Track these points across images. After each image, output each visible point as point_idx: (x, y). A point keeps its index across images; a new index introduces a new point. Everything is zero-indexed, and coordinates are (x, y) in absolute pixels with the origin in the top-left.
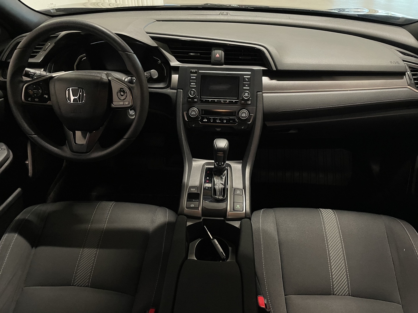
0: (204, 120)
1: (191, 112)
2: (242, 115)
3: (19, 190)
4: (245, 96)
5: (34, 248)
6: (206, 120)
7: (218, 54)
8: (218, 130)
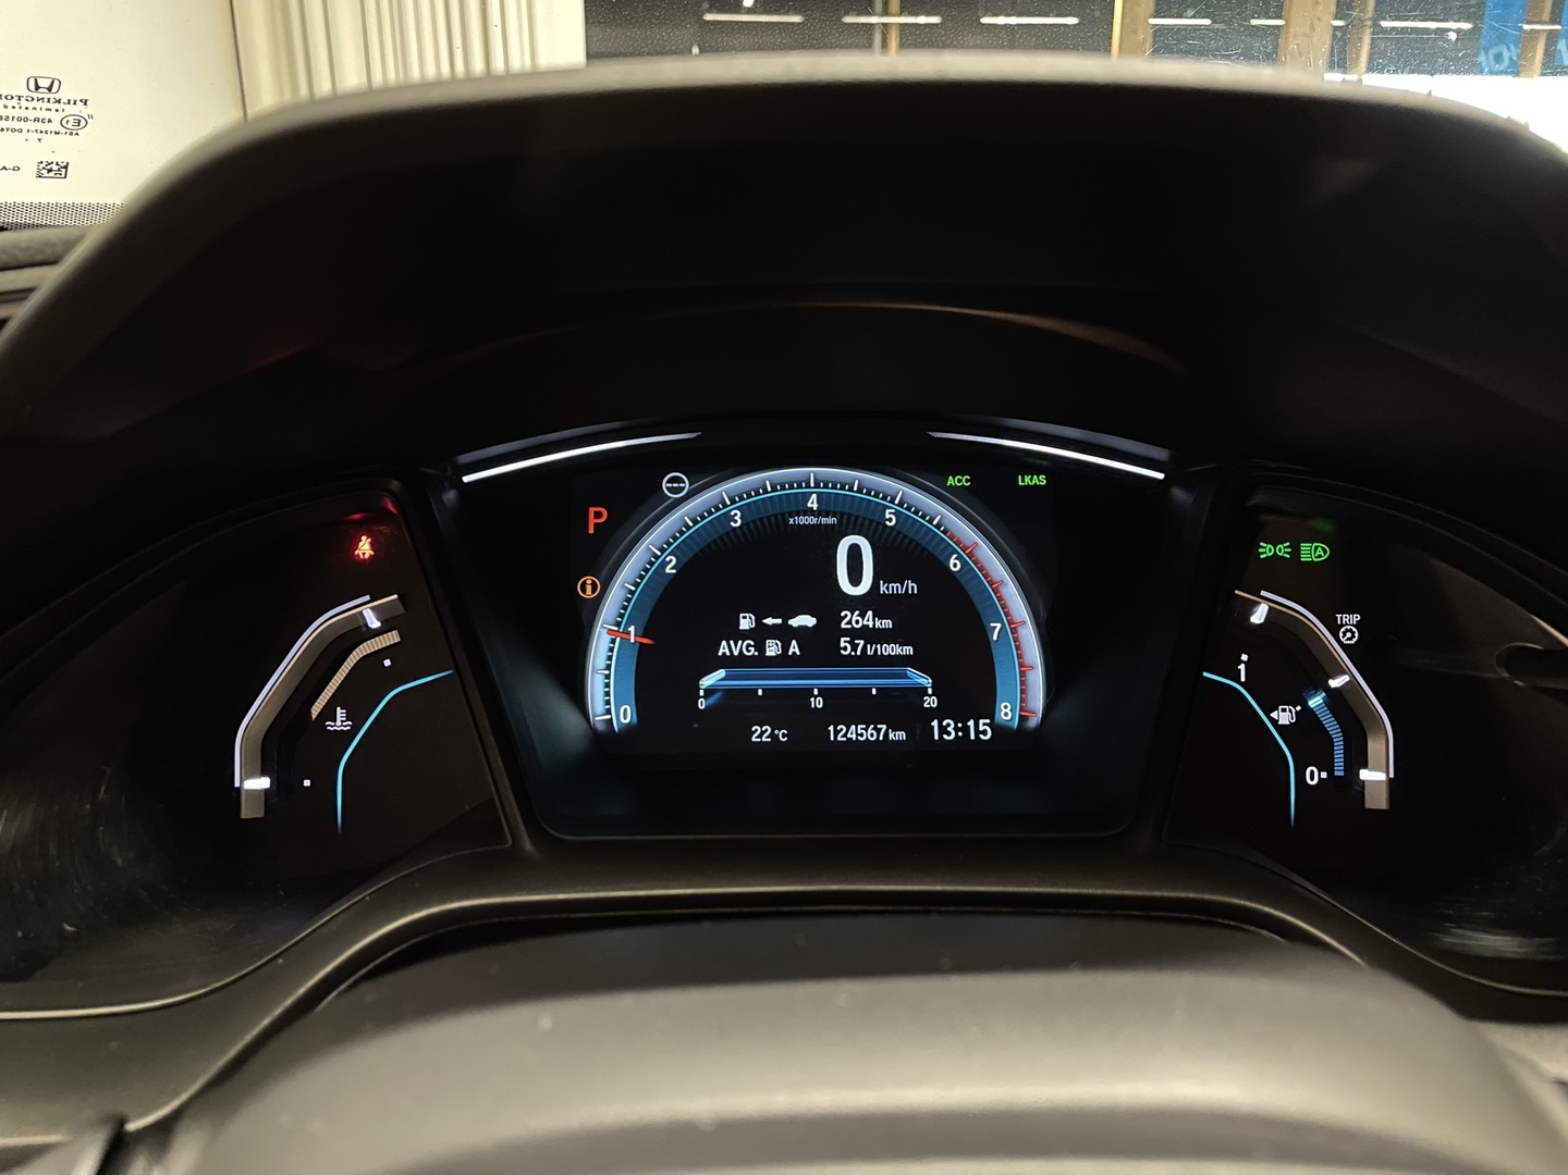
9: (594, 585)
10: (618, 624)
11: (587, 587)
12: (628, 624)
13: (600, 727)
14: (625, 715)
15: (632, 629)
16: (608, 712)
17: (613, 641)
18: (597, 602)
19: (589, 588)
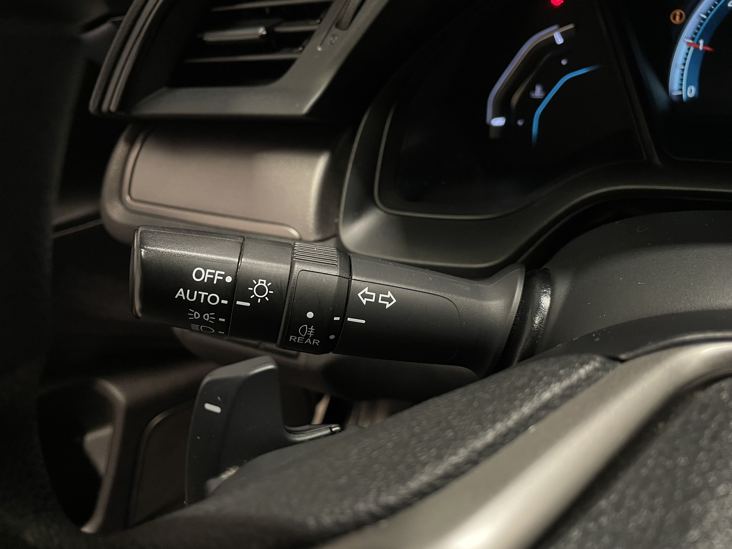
9: (681, 16)
10: (693, 39)
11: (677, 17)
12: (699, 39)
13: (675, 99)
14: (691, 92)
15: (701, 42)
16: (681, 90)
17: (689, 49)
18: (681, 27)
19: (678, 18)
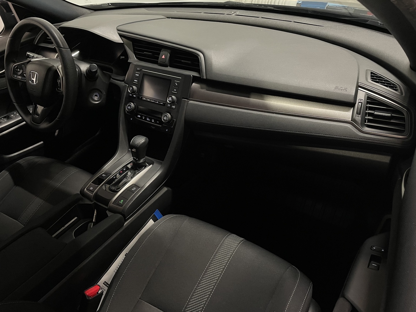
0: (138, 116)
1: (128, 107)
2: (164, 118)
3: (42, 142)
4: (169, 99)
5: (15, 186)
6: (140, 117)
7: (164, 56)
8: (153, 128)
